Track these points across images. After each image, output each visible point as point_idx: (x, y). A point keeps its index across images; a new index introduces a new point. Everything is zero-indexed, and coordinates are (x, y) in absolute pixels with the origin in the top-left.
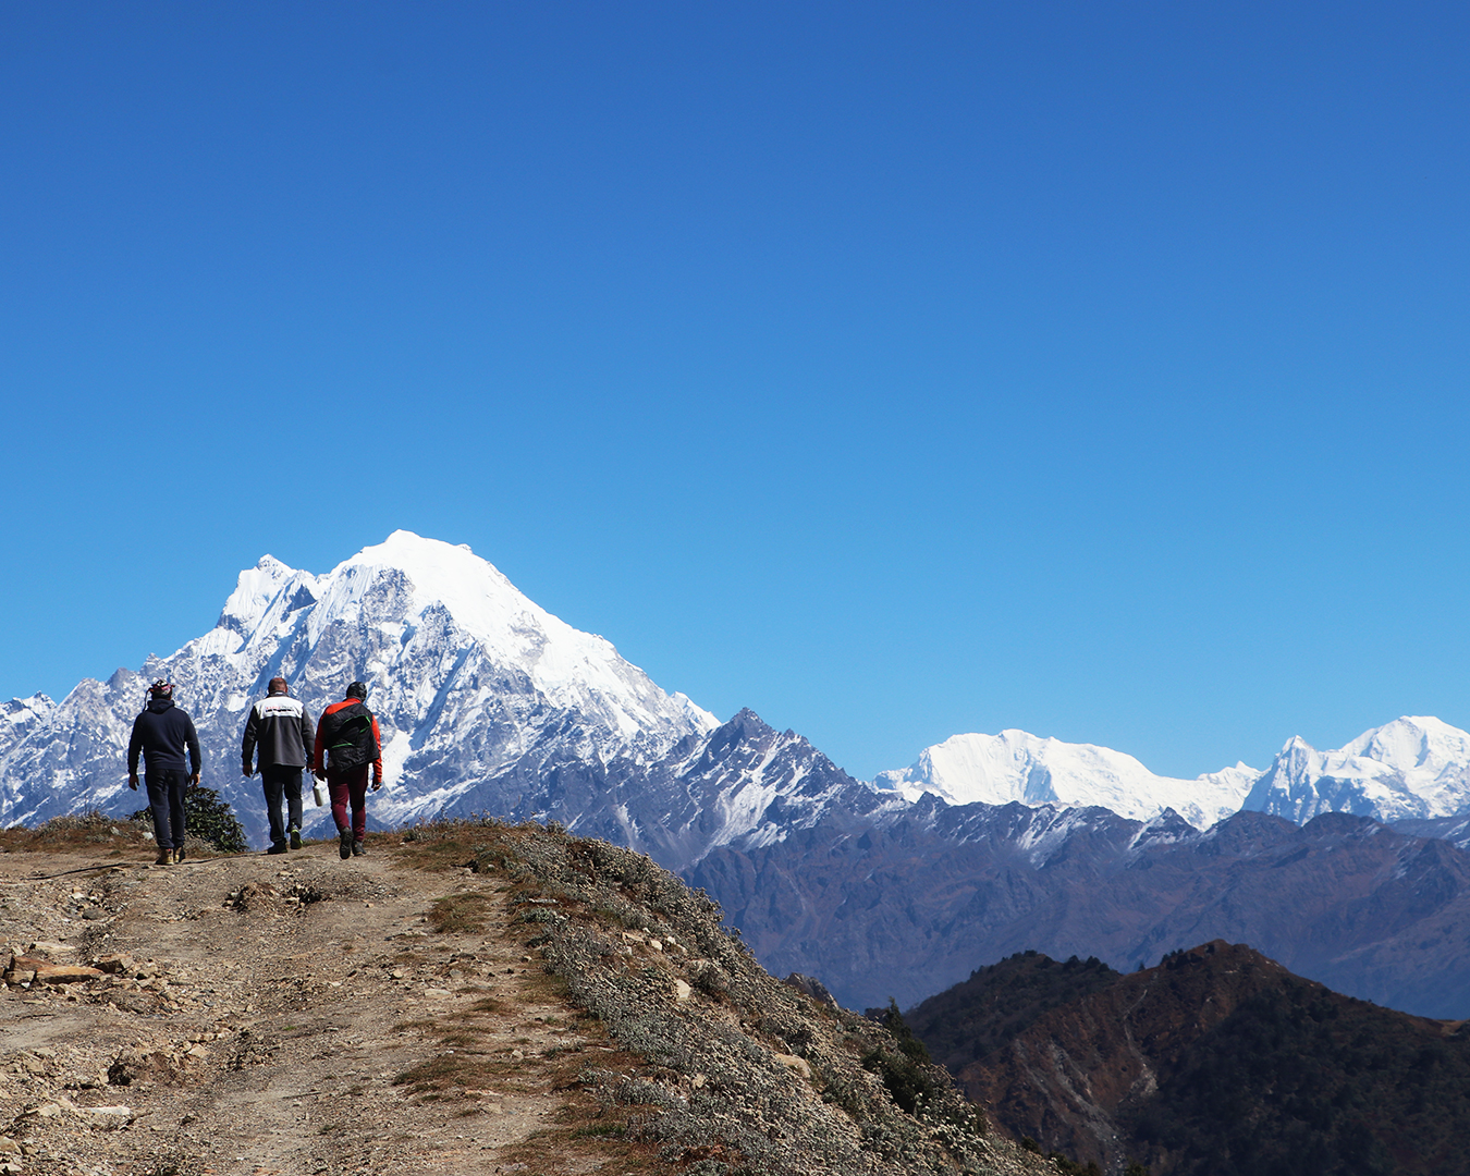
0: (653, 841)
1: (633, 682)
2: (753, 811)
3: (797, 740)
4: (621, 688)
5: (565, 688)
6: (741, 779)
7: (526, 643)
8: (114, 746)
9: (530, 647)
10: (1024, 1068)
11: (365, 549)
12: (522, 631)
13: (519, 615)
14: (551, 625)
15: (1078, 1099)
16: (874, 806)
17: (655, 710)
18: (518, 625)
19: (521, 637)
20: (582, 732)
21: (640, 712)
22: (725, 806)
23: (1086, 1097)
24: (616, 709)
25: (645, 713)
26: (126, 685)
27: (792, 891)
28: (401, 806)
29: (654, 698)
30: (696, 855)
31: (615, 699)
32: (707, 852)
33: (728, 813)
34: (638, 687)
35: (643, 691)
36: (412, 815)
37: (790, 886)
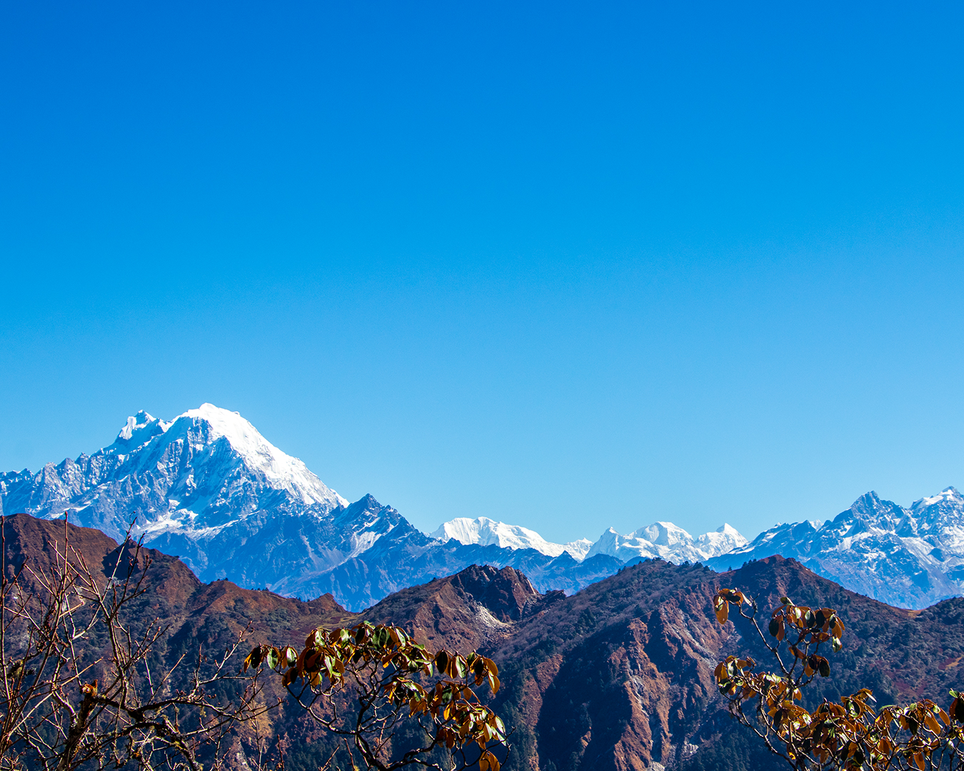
0: (321, 553)
1: (313, 481)
2: (369, 542)
3: (392, 511)
4: (307, 484)
5: (281, 482)
6: (364, 528)
7: (263, 459)
8: (61, 495)
9: (265, 461)
10: (666, 623)
11: (189, 411)
12: (262, 454)
13: (261, 447)
14: (275, 452)
15: (697, 644)
16: (427, 543)
17: (322, 495)
18: (260, 451)
19: (261, 456)
20: (289, 501)
21: (315, 495)
22: (356, 539)
23: (701, 644)
24: (304, 493)
25: (318, 496)
26: (70, 467)
27: (386, 580)
28: (200, 531)
29: (322, 490)
30: (341, 561)
31: (304, 488)
32: (346, 560)
33: (358, 542)
34: (315, 484)
35: (317, 486)
36: (205, 535)
37: (385, 578)
